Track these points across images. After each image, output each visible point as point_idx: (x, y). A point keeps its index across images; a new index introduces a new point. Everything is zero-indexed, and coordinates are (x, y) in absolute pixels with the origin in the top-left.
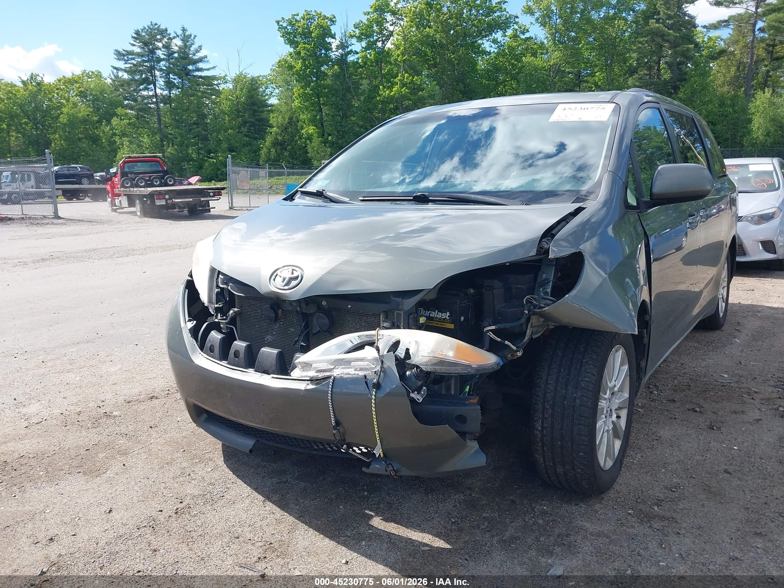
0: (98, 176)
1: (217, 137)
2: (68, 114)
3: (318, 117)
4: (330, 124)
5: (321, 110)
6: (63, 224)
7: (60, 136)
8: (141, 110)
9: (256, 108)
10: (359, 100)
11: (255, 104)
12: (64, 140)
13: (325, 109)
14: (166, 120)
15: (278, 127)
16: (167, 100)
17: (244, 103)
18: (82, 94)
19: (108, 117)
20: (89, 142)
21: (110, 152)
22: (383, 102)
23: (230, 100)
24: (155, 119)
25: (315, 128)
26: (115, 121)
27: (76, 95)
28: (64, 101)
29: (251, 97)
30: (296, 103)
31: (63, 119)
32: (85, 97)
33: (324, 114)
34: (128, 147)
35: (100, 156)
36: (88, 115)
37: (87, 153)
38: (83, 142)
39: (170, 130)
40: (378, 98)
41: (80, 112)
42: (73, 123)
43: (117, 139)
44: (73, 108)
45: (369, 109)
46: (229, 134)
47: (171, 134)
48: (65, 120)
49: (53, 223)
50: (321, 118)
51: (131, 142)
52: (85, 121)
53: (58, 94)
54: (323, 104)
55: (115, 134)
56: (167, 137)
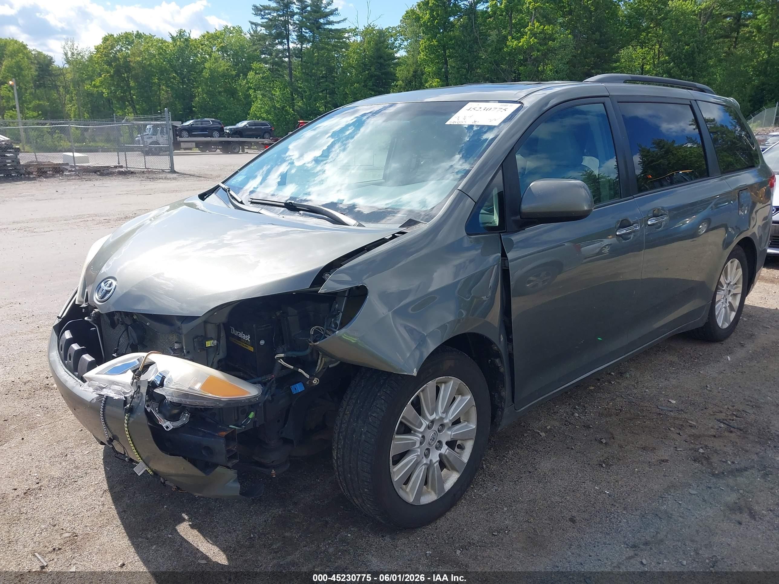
0: (227, 129)
1: (344, 91)
2: (210, 68)
3: (443, 70)
4: (455, 77)
5: (446, 63)
6: (174, 179)
7: (203, 90)
8: (274, 64)
9: (382, 61)
10: (486, 52)
11: (381, 57)
12: (206, 93)
13: (450, 61)
14: (296, 73)
15: (403, 81)
16: (299, 53)
17: (371, 56)
18: (223, 49)
19: (245, 71)
20: (227, 96)
21: (245, 105)
22: (510, 54)
23: (358, 53)
24: (287, 72)
25: (439, 80)
26: (251, 74)
27: (218, 50)
28: (207, 56)
29: (378, 50)
30: (422, 55)
31: (206, 74)
32: (226, 52)
33: (449, 66)
34: (261, 100)
35: (236, 109)
36: (227, 69)
37: (225, 107)
38: (222, 96)
39: (300, 84)
40: (505, 50)
41: (221, 67)
42: (214, 77)
43: (251, 92)
44: (215, 63)
45: (495, 61)
46: (355, 88)
47: (300, 88)
48: (207, 74)
49: (166, 178)
50: (447, 72)
51: (263, 95)
52: (224, 75)
53: (202, 50)
54: (449, 56)
55: (250, 88)
56: (296, 90)
